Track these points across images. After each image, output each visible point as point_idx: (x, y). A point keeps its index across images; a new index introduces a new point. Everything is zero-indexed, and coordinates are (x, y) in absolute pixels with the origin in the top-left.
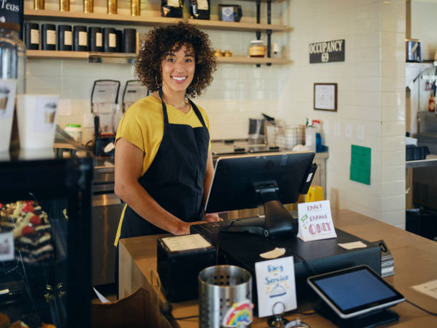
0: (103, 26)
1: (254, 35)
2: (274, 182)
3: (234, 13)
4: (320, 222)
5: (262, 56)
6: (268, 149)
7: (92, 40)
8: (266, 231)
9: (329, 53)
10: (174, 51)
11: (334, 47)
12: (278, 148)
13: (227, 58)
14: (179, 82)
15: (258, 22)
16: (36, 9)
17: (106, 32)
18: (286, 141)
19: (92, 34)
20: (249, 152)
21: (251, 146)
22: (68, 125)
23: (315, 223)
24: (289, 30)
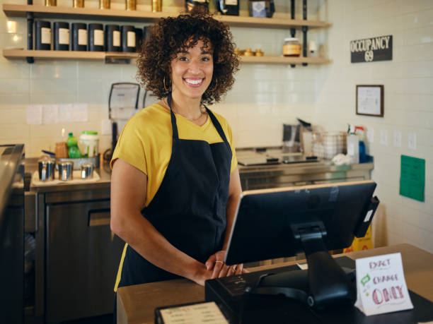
0: (120, 24)
1: (288, 32)
2: (320, 224)
3: (266, 9)
4: (388, 285)
5: (297, 56)
6: (304, 159)
7: (109, 39)
8: (310, 297)
9: (374, 51)
10: (188, 47)
11: (379, 44)
12: (315, 158)
13: (258, 58)
14: (194, 86)
15: (293, 17)
16: (47, 5)
17: (124, 30)
18: (325, 149)
19: (109, 33)
20: (284, 162)
21: (286, 155)
22: (83, 133)
23: (381, 286)
24: (327, 26)
